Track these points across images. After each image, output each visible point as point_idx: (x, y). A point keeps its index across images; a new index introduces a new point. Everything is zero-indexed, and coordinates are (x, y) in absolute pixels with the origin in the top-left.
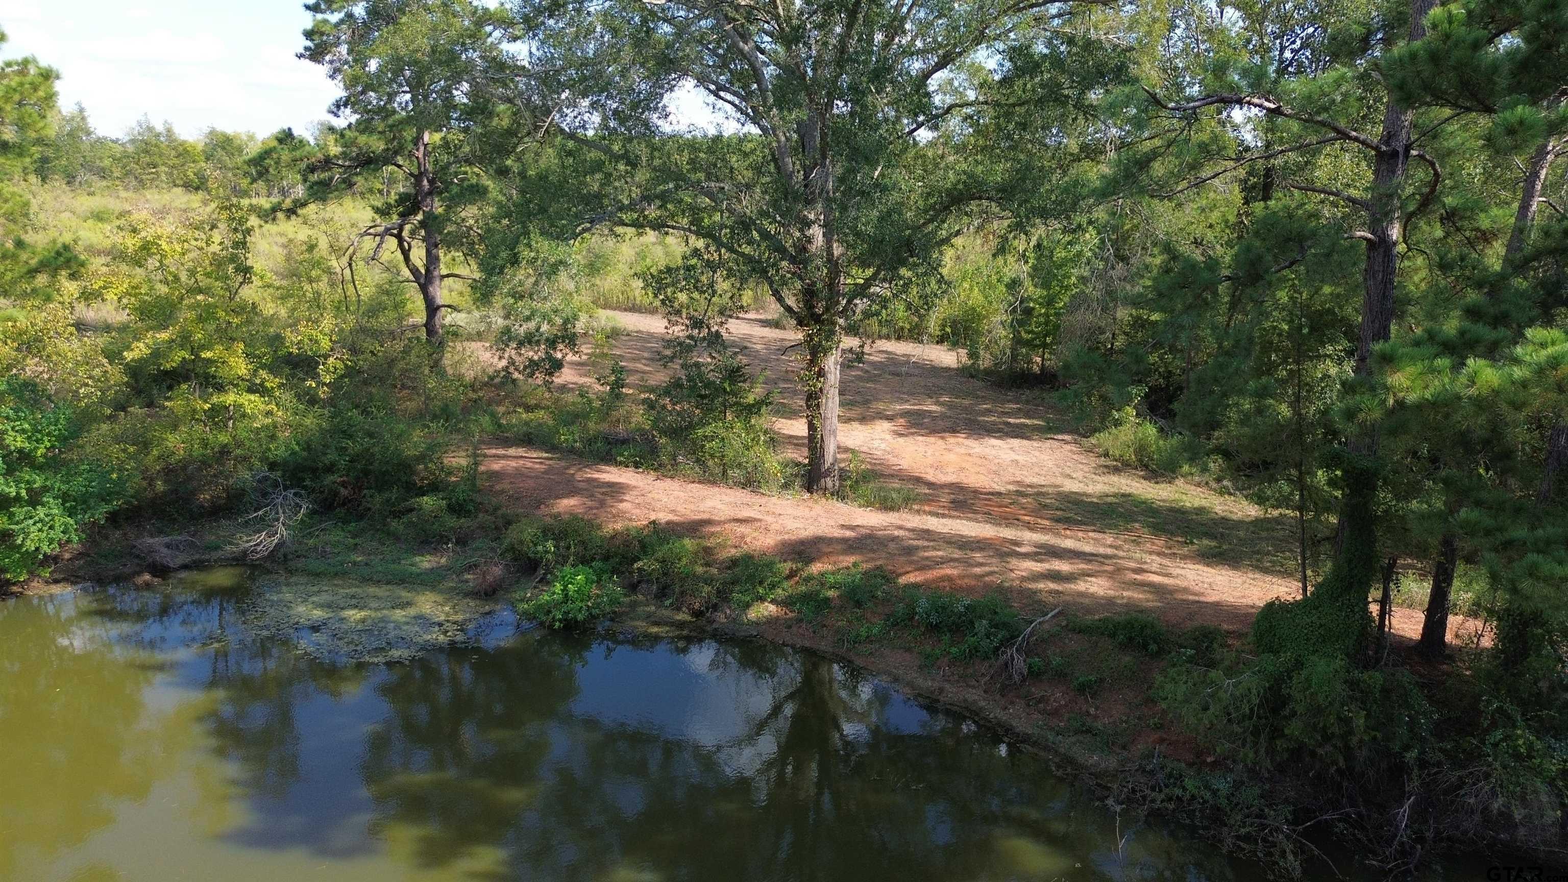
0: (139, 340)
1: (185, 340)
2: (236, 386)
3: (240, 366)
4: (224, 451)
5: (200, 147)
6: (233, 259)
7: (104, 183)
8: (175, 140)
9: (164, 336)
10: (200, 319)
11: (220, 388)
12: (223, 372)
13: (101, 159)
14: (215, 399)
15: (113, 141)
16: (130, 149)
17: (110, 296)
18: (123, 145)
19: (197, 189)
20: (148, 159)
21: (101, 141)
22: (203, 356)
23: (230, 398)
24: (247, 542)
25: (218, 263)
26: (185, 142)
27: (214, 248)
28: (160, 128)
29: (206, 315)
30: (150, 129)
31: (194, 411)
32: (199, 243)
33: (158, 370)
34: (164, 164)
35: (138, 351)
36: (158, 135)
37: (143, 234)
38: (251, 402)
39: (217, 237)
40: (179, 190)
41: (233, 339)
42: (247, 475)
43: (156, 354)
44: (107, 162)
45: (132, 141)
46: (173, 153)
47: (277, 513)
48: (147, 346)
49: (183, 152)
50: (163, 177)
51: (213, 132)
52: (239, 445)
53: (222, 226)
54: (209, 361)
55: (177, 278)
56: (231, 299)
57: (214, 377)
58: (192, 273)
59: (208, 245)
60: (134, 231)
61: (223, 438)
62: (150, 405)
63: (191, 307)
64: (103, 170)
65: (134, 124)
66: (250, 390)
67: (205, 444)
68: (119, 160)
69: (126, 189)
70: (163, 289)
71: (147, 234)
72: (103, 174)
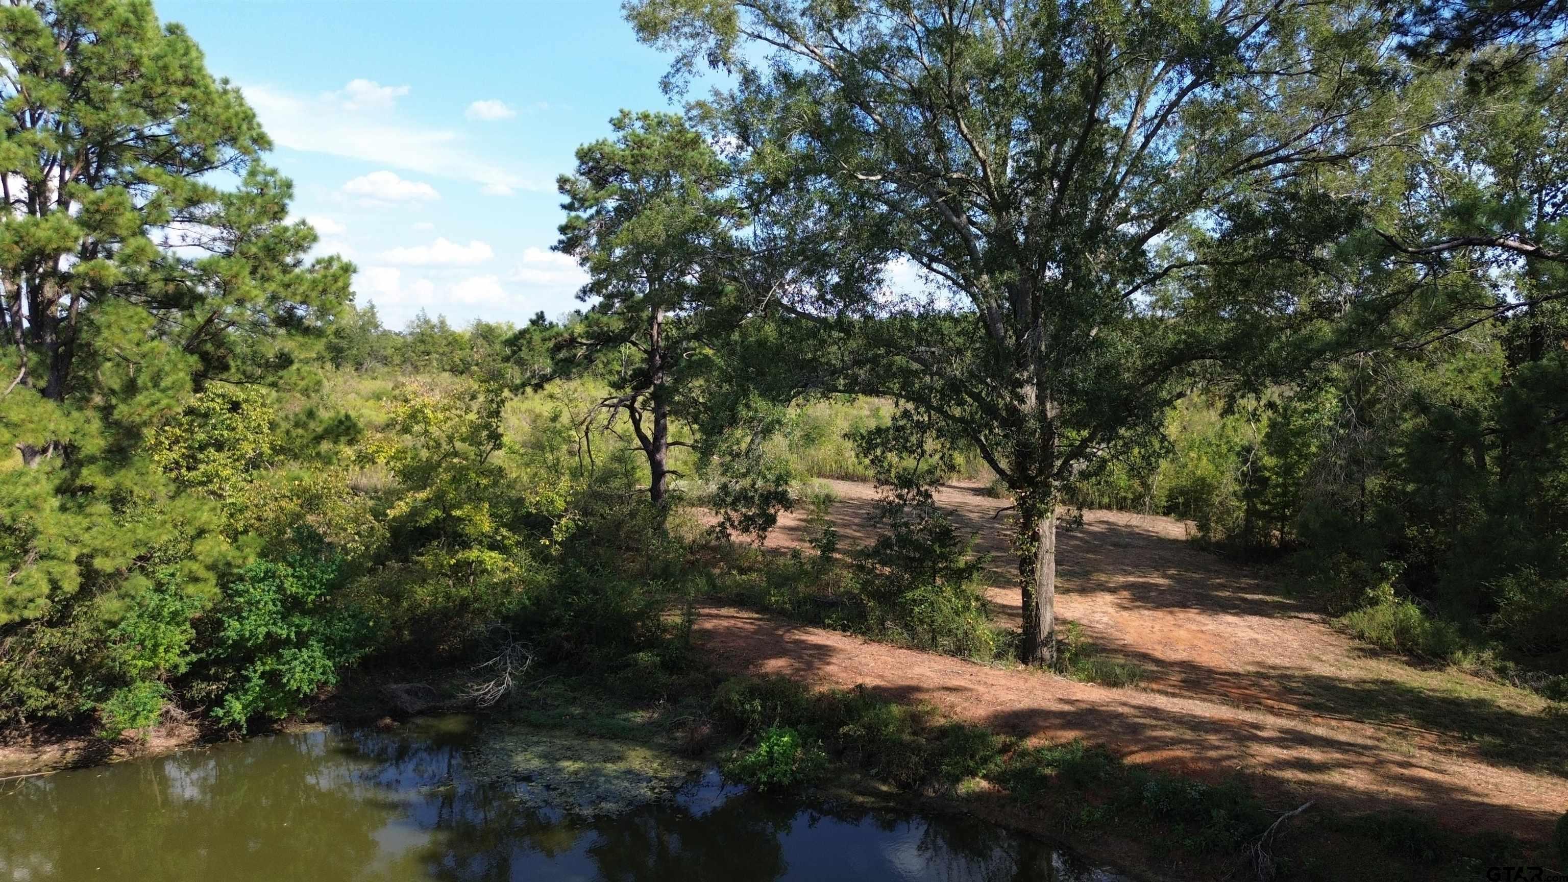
0: (400, 499)
1: (439, 499)
2: (481, 543)
3: (486, 526)
4: (464, 603)
5: (468, 336)
6: (487, 426)
7: (386, 369)
8: (447, 331)
9: (422, 495)
10: (454, 480)
11: (466, 545)
12: (469, 530)
13: (384, 348)
14: (460, 556)
15: (396, 334)
16: (410, 339)
17: (381, 460)
18: (404, 337)
19: (462, 373)
20: (422, 348)
21: (386, 333)
22: (454, 514)
23: (473, 554)
24: (478, 690)
25: (475, 429)
26: (454, 332)
27: (472, 416)
28: (435, 320)
29: (459, 477)
30: (427, 322)
31: (442, 566)
32: (458, 412)
33: (415, 527)
34: (437, 352)
35: (400, 508)
36: (433, 327)
37: (413, 403)
38: (491, 558)
39: (475, 406)
40: (446, 375)
41: (480, 499)
42: (482, 628)
43: (415, 513)
44: (389, 351)
45: (411, 334)
46: (444, 342)
47: (505, 664)
48: (407, 503)
49: (454, 341)
50: (435, 364)
51: (479, 324)
52: (477, 599)
53: (481, 398)
54: (459, 519)
55: (438, 445)
56: (481, 463)
57: (461, 536)
58: (450, 439)
59: (466, 413)
60: (406, 401)
61: (464, 592)
62: (406, 560)
63: (447, 470)
64: (386, 358)
65: (414, 318)
66: (492, 547)
67: (448, 597)
68: (399, 349)
69: (403, 374)
70: (424, 454)
71: (417, 403)
72: (385, 361)
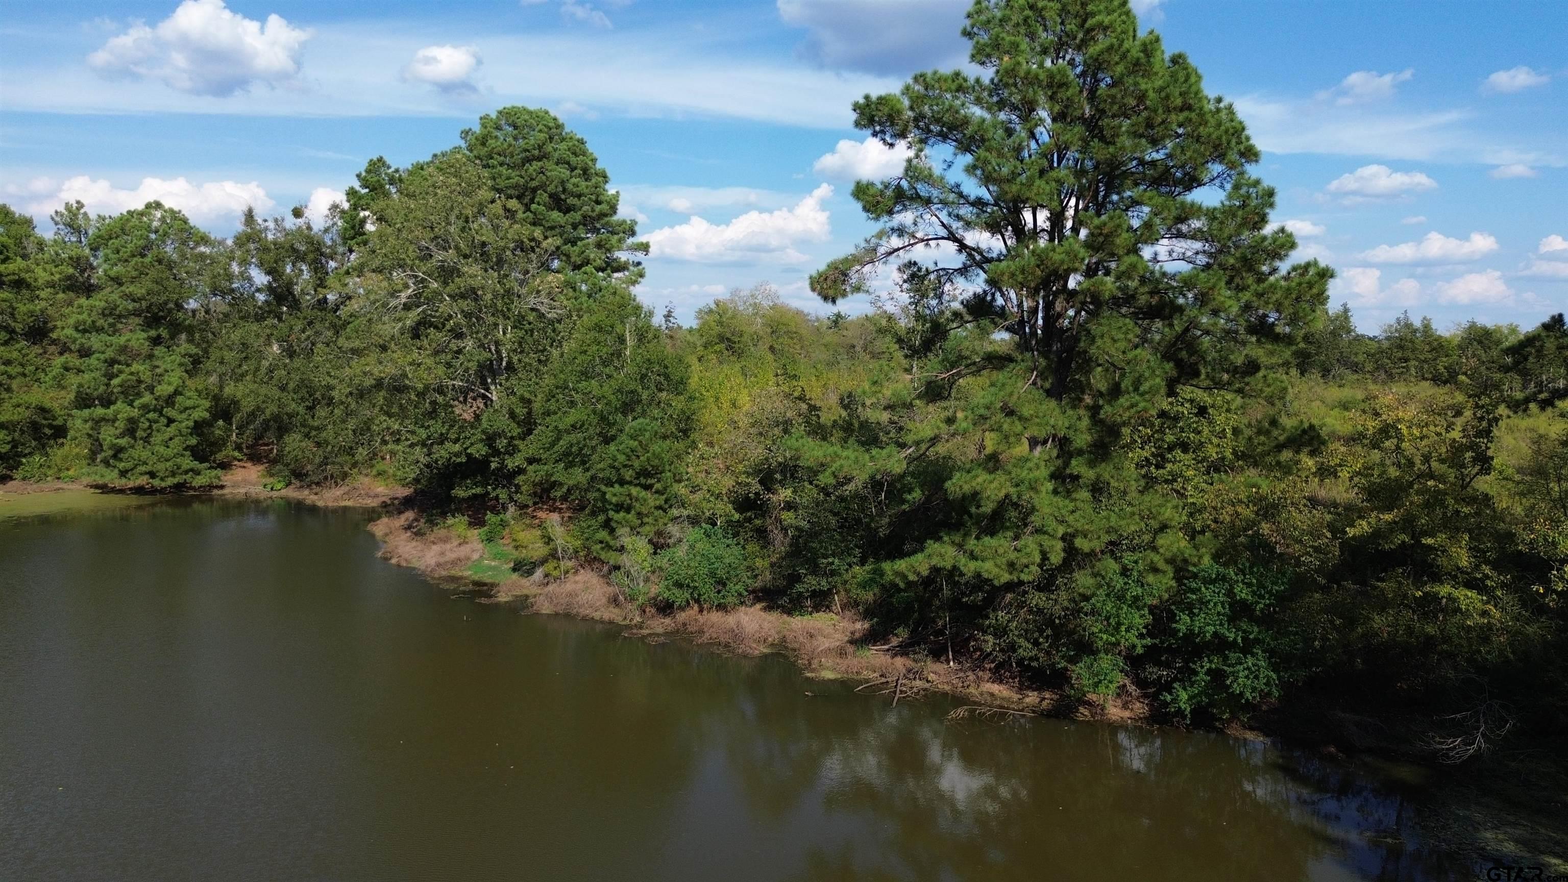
0: (1361, 517)
1: (1407, 523)
2: (1455, 577)
3: (1464, 560)
4: (1429, 642)
5: (1456, 342)
6: (1472, 447)
7: (1356, 377)
8: (1431, 336)
9: (1388, 517)
10: (1427, 505)
11: (1436, 578)
12: (1442, 561)
13: (1356, 354)
14: (1427, 588)
15: (1370, 339)
16: (1386, 344)
17: (1344, 474)
18: (1379, 342)
19: (1445, 383)
20: (1400, 355)
21: (1359, 339)
22: (1424, 541)
23: (1444, 590)
24: (1442, 743)
25: (1457, 450)
26: (1440, 337)
27: (1456, 434)
28: (1417, 323)
29: (1434, 500)
30: (1408, 325)
31: (1405, 596)
32: (1438, 429)
33: (1377, 550)
34: (1417, 359)
35: (1361, 528)
36: (1415, 331)
37: (1384, 417)
38: (1467, 597)
39: (1459, 422)
40: (1426, 384)
41: (1458, 530)
42: (1451, 674)
43: (1377, 534)
44: (1361, 358)
45: (1388, 338)
46: (1427, 348)
47: (1478, 721)
48: (1369, 523)
49: (1438, 346)
50: (1413, 371)
51: (1472, 326)
52: (1447, 640)
53: (1468, 414)
54: (1430, 548)
55: (1411, 463)
56: (1464, 487)
57: (1431, 566)
58: (1426, 459)
59: (1447, 431)
60: (1377, 414)
61: (1430, 629)
62: (1364, 583)
63: (1418, 493)
64: (1356, 364)
65: (1393, 321)
66: (1469, 585)
67: (1410, 630)
68: (1373, 355)
69: (1375, 382)
70: (1393, 472)
71: (1388, 417)
72: (1356, 368)
